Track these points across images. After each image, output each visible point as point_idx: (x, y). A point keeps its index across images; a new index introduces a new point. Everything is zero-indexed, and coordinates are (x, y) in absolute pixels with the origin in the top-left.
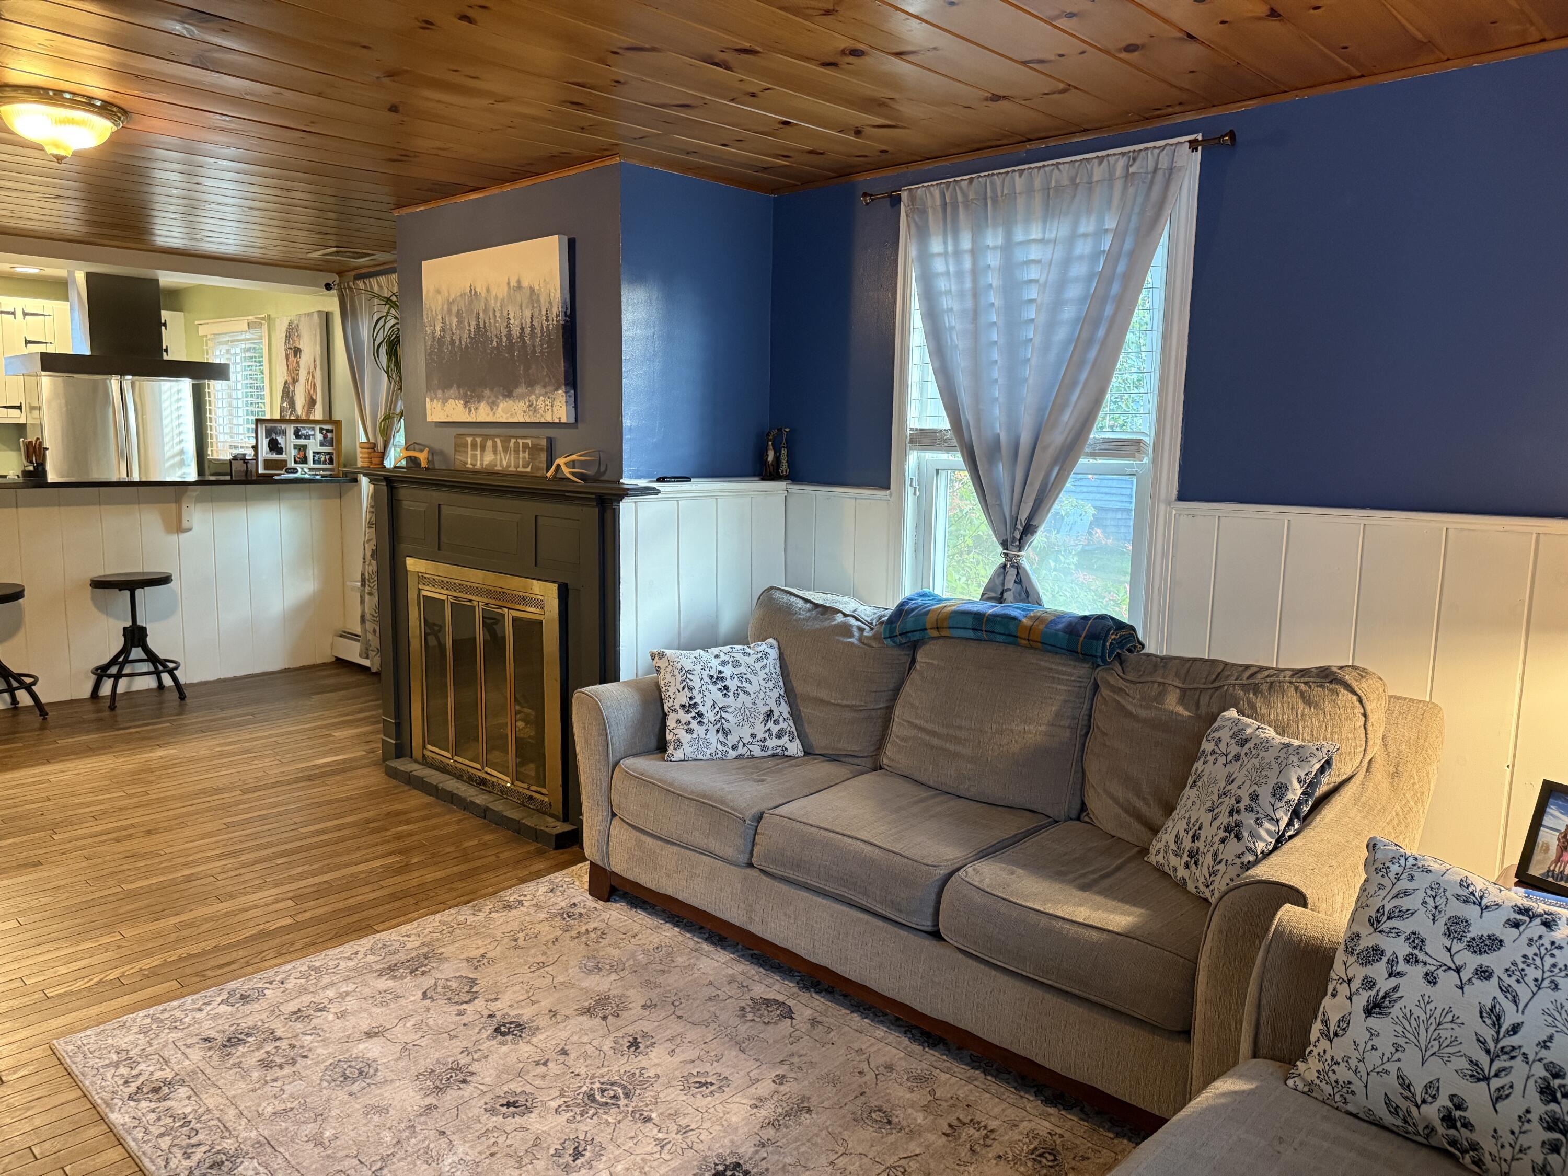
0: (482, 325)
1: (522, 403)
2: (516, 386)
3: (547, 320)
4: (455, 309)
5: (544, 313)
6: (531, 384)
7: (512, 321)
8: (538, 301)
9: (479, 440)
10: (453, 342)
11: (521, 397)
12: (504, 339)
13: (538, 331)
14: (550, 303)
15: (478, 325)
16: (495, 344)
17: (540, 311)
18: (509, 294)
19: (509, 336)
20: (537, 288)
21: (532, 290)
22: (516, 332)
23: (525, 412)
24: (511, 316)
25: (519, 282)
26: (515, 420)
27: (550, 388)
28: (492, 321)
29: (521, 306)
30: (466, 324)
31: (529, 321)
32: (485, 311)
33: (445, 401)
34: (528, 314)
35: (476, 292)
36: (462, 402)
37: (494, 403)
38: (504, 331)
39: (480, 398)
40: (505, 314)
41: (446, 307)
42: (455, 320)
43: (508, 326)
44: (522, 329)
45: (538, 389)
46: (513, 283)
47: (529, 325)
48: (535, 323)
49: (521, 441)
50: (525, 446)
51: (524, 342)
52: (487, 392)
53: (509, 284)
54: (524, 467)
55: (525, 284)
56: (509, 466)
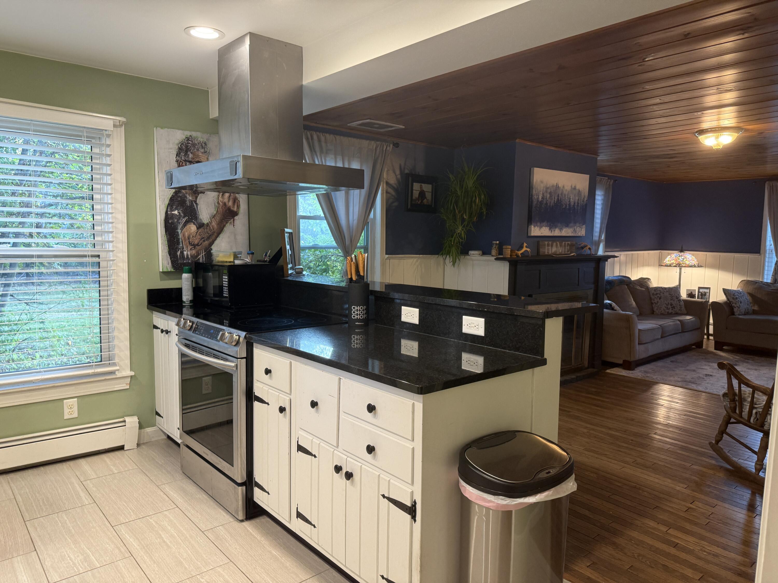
0: (560, 199)
1: (572, 229)
2: (570, 222)
3: (583, 202)
4: (549, 191)
6: (575, 223)
7: (571, 200)
8: (581, 195)
9: (550, 243)
10: (546, 204)
11: (571, 227)
12: (568, 206)
14: (585, 196)
15: (558, 199)
16: (564, 207)
17: (581, 198)
18: (571, 190)
19: (570, 205)
20: (581, 190)
21: (579, 191)
22: (572, 204)
23: (572, 232)
24: (571, 198)
25: (575, 187)
26: (568, 235)
27: (581, 224)
28: (564, 198)
29: (575, 196)
30: (553, 197)
31: (577, 201)
32: (562, 194)
33: (541, 227)
34: (577, 198)
35: (558, 186)
36: (548, 228)
37: (561, 229)
38: (568, 203)
39: (556, 227)
40: (569, 197)
41: (545, 189)
42: (548, 196)
43: (569, 201)
44: (574, 203)
45: (578, 225)
46: (573, 187)
47: (577, 202)
48: (579, 202)
49: (567, 243)
51: (575, 208)
52: (559, 225)
53: (571, 186)
54: (567, 252)
55: (577, 188)
56: (562, 252)
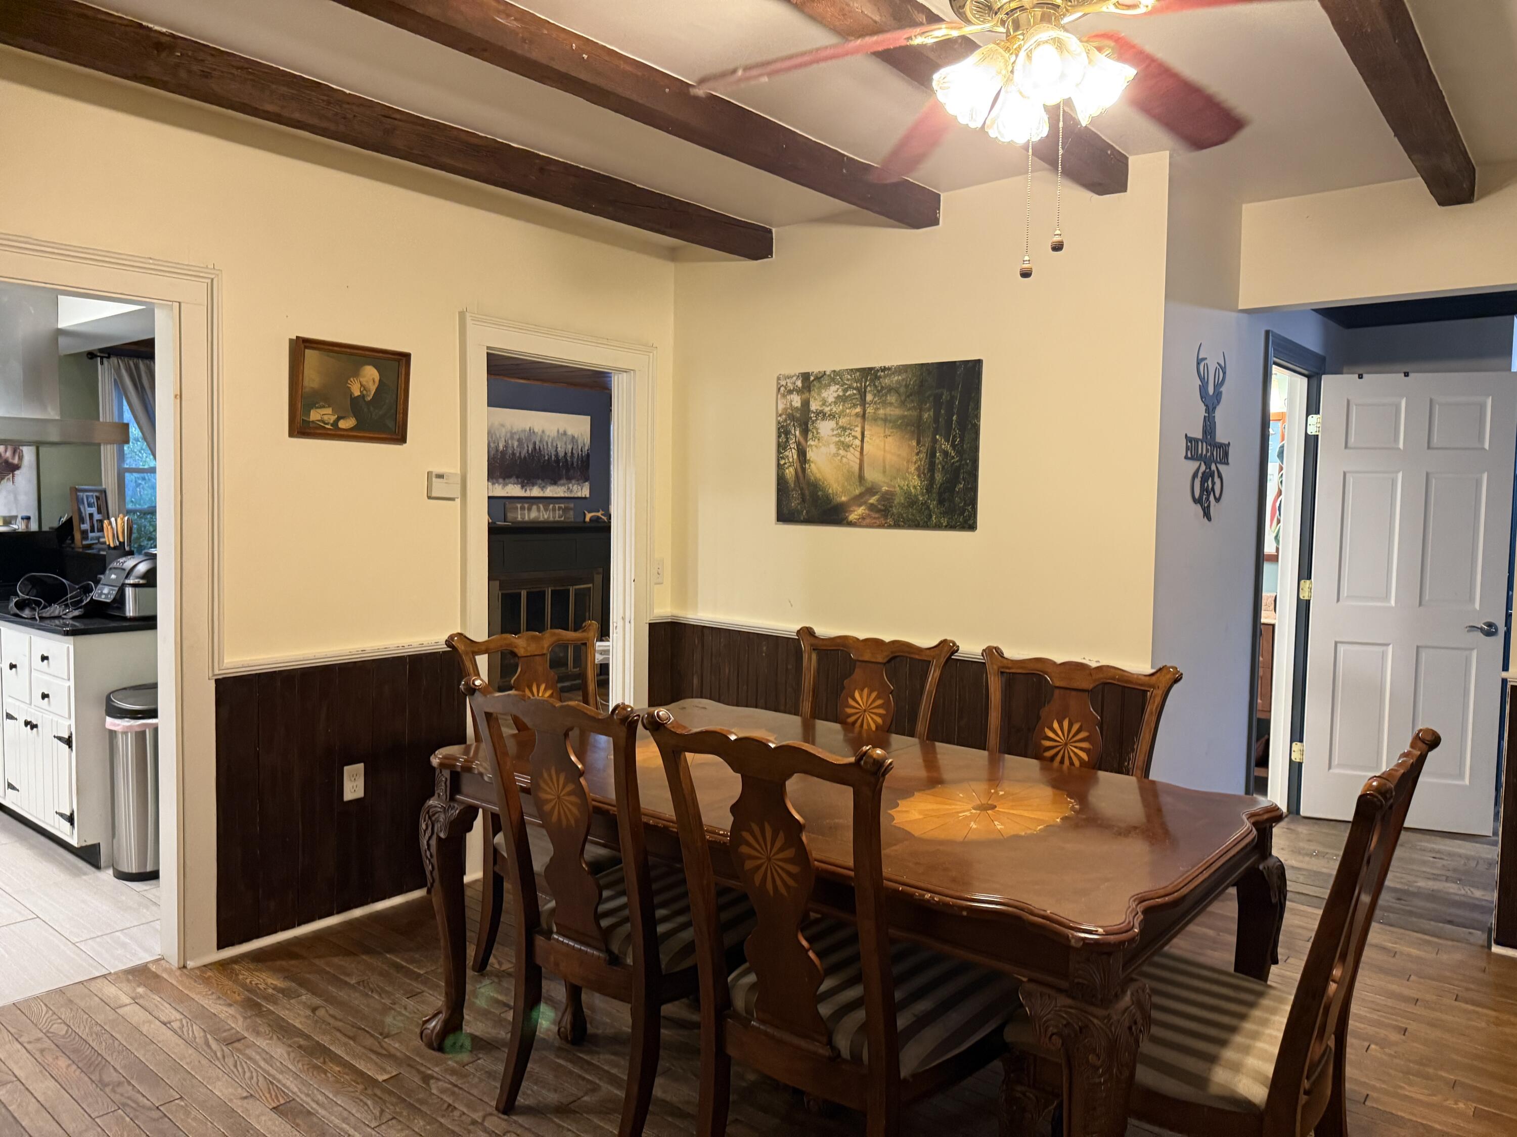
0: (537, 447)
1: (563, 488)
2: (560, 479)
3: (582, 451)
4: (516, 437)
5: (580, 448)
6: (569, 479)
7: (559, 449)
8: (577, 441)
9: (526, 506)
10: (513, 454)
11: (563, 485)
12: (553, 457)
13: (576, 456)
14: (584, 444)
15: (535, 448)
16: (546, 458)
17: (578, 446)
18: (558, 437)
19: (557, 455)
20: (576, 436)
21: (573, 437)
22: (561, 454)
23: (565, 492)
24: (559, 446)
25: (565, 432)
26: (558, 495)
27: (580, 482)
28: (545, 447)
29: (566, 444)
30: (525, 446)
31: (570, 450)
32: (541, 441)
33: (505, 485)
34: (570, 447)
35: (534, 432)
36: (520, 486)
37: (544, 487)
38: (553, 453)
39: (533, 485)
40: (555, 444)
41: (509, 435)
42: (516, 444)
43: (556, 451)
44: (566, 454)
45: (573, 482)
46: (561, 431)
48: (574, 452)
49: (557, 506)
50: (560, 508)
51: (566, 459)
52: (540, 481)
53: (558, 431)
54: (559, 517)
55: (569, 433)
56: (549, 517)
